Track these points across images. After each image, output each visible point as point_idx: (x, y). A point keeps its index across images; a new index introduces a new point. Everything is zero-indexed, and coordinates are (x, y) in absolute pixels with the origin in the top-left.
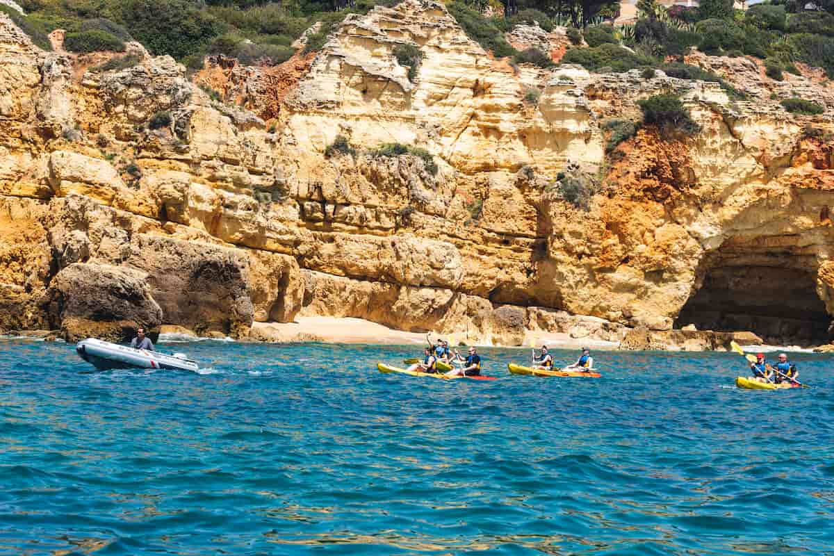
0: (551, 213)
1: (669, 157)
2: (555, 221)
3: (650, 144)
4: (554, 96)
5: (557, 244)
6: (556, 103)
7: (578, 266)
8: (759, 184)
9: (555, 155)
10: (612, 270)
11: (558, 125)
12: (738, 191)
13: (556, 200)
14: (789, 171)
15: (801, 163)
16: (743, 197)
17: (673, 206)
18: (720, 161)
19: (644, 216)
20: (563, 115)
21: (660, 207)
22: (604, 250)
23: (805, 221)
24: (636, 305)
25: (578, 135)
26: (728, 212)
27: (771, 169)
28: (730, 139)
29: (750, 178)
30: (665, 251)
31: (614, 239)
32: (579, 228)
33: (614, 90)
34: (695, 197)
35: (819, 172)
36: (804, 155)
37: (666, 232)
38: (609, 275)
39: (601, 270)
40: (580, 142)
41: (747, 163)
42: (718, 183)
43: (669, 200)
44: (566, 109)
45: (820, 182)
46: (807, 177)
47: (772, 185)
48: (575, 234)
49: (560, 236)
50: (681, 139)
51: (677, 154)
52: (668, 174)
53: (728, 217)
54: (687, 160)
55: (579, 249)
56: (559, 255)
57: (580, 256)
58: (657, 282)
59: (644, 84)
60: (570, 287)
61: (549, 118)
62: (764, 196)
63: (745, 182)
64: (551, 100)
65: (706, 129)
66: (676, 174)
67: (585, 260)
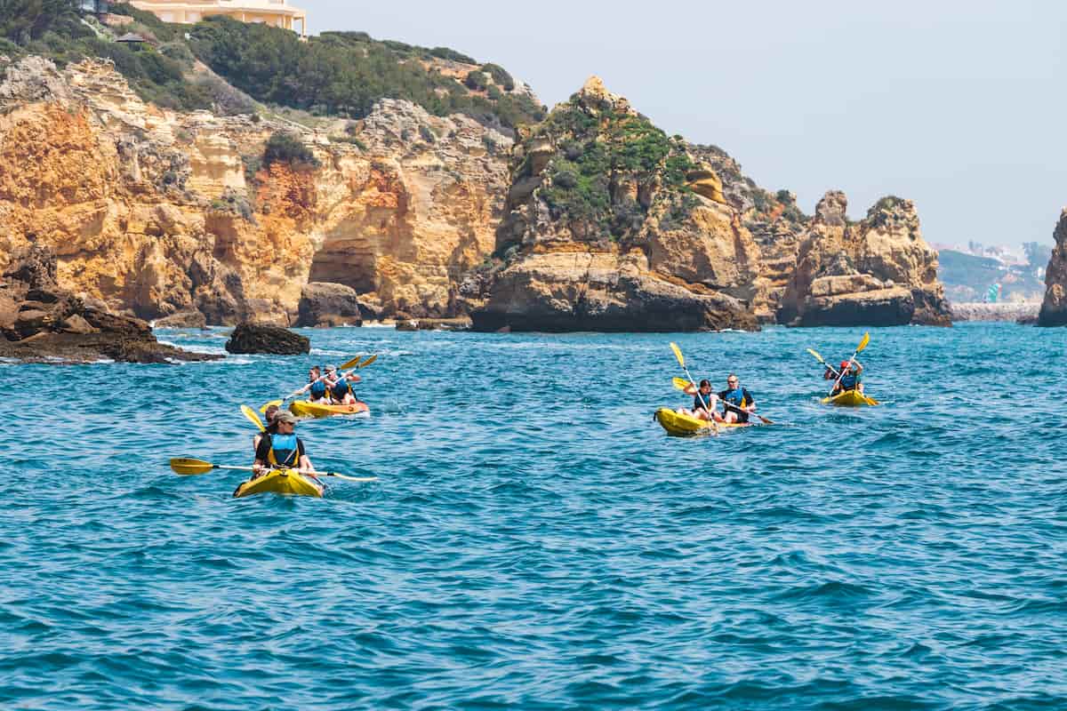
0: (236, 227)
1: (299, 185)
2: (239, 233)
3: (285, 174)
4: (211, 137)
5: (241, 250)
6: (214, 142)
7: (252, 266)
8: (347, 204)
9: (211, 181)
10: (268, 268)
11: (215, 159)
12: (336, 209)
13: (239, 217)
14: (364, 193)
15: (371, 187)
16: (339, 213)
17: (301, 221)
18: (329, 188)
19: (286, 229)
20: (220, 152)
21: (293, 221)
22: (266, 254)
23: (372, 230)
24: (280, 293)
25: (232, 167)
26: (331, 224)
27: (356, 191)
28: (335, 171)
29: (344, 199)
30: (297, 254)
31: (270, 247)
32: (254, 238)
33: (233, 130)
34: (315, 213)
35: (383, 194)
36: (373, 182)
37: (297, 239)
38: (267, 272)
39: (264, 268)
40: (231, 172)
41: (343, 189)
42: (326, 204)
43: (300, 216)
44: (223, 148)
45: (385, 202)
46: (377, 198)
47: (355, 204)
48: (251, 243)
49: (242, 244)
50: (307, 171)
51: (306, 183)
52: (299, 197)
53: (331, 228)
54: (313, 188)
55: (253, 253)
56: (242, 258)
57: (253, 258)
58: (290, 276)
59: (254, 126)
60: (247, 281)
61: (206, 153)
62: (351, 212)
63: (340, 202)
64: (210, 141)
65: (324, 163)
66: (305, 197)
67: (256, 262)
